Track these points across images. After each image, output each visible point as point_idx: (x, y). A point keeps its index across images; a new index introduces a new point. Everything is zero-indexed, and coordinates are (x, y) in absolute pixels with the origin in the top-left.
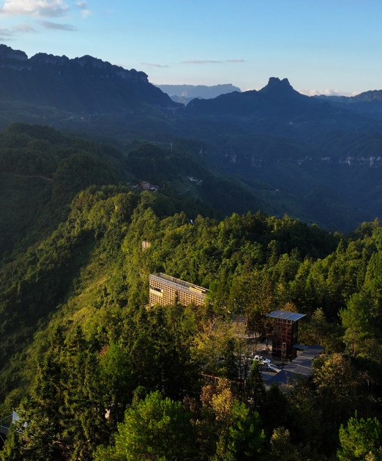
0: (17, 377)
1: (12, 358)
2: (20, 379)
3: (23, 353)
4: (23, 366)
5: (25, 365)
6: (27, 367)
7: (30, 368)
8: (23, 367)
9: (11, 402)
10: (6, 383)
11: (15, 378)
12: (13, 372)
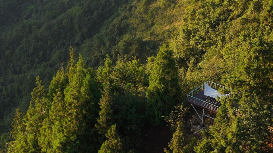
0: (125, 24)
1: (120, 8)
2: (128, 25)
3: (129, 5)
4: (131, 15)
5: (132, 15)
6: (134, 16)
7: (136, 18)
8: (131, 17)
9: (123, 45)
10: (117, 29)
11: (124, 25)
12: (122, 20)
